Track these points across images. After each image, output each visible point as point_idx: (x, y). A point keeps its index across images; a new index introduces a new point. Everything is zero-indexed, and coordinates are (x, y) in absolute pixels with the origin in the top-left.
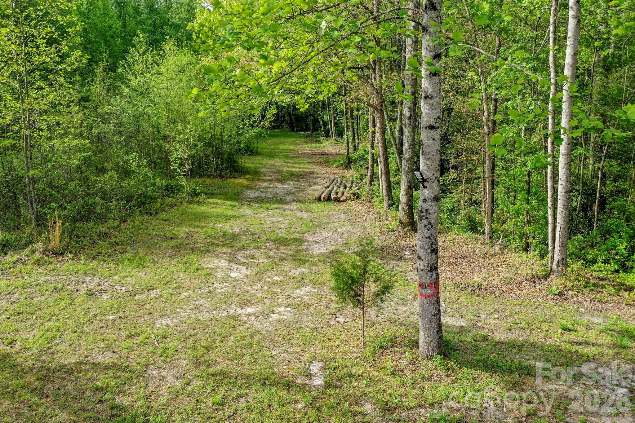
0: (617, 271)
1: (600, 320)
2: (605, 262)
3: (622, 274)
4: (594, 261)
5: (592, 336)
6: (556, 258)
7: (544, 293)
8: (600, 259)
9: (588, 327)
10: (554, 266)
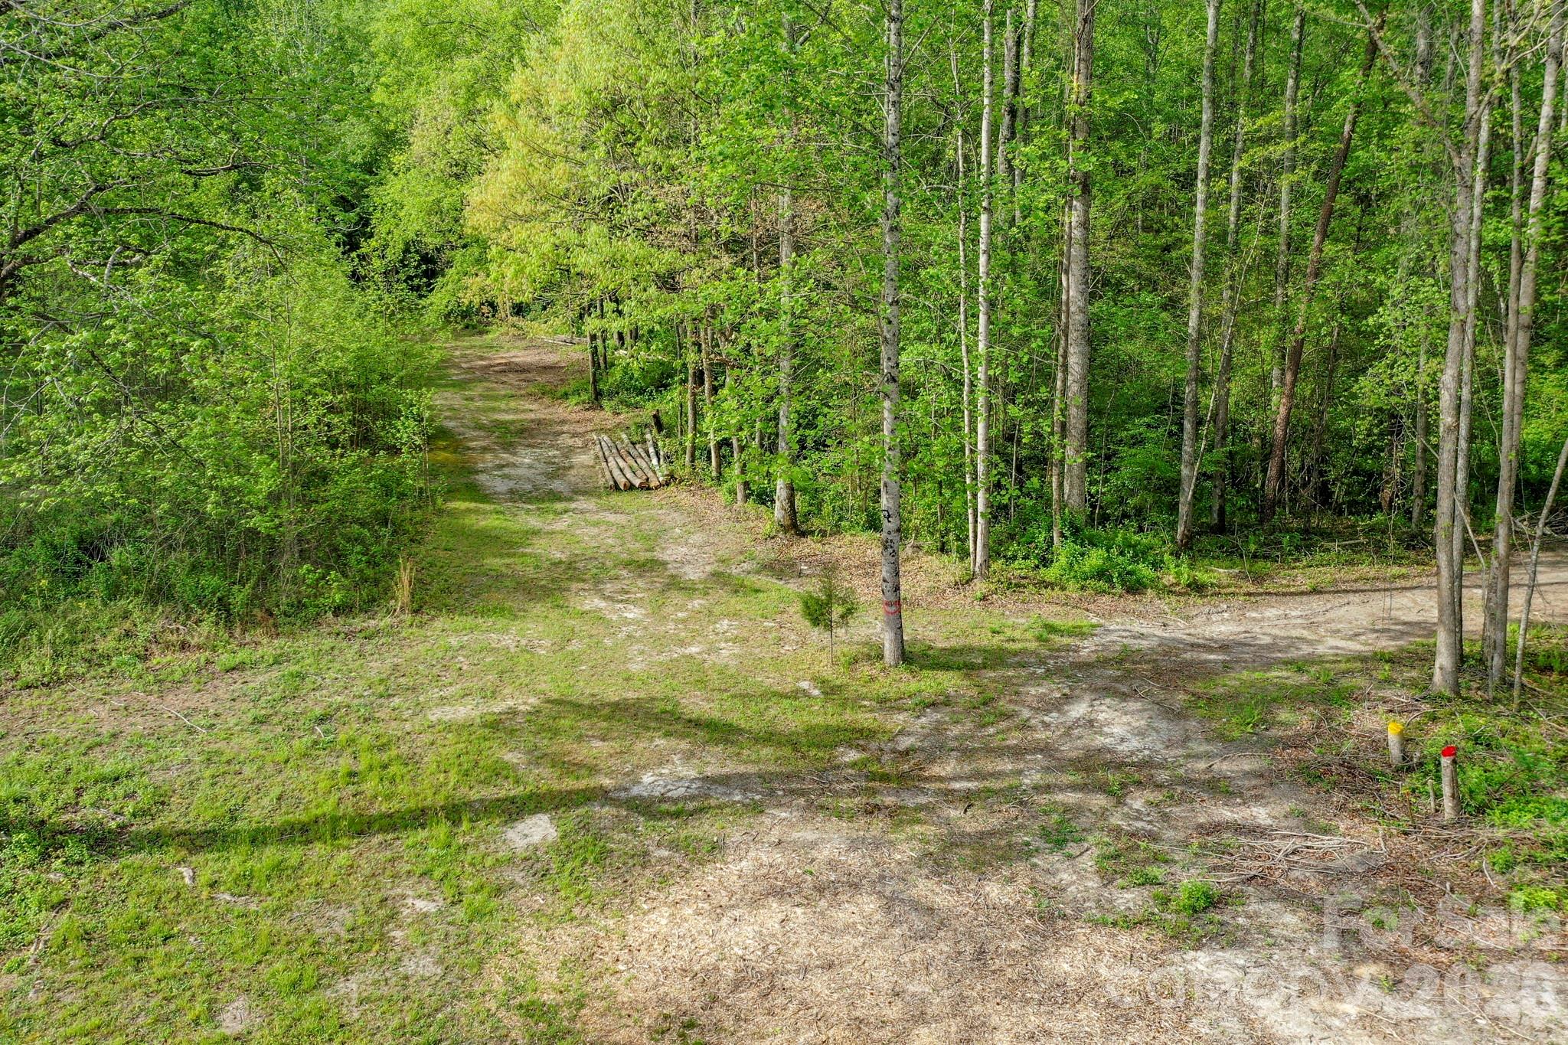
0: (1037, 567)
1: (1023, 621)
2: (1025, 558)
3: (1042, 570)
4: (1014, 558)
5: (1017, 634)
6: (979, 560)
7: (969, 600)
8: (1020, 555)
9: (1014, 628)
10: (977, 570)
